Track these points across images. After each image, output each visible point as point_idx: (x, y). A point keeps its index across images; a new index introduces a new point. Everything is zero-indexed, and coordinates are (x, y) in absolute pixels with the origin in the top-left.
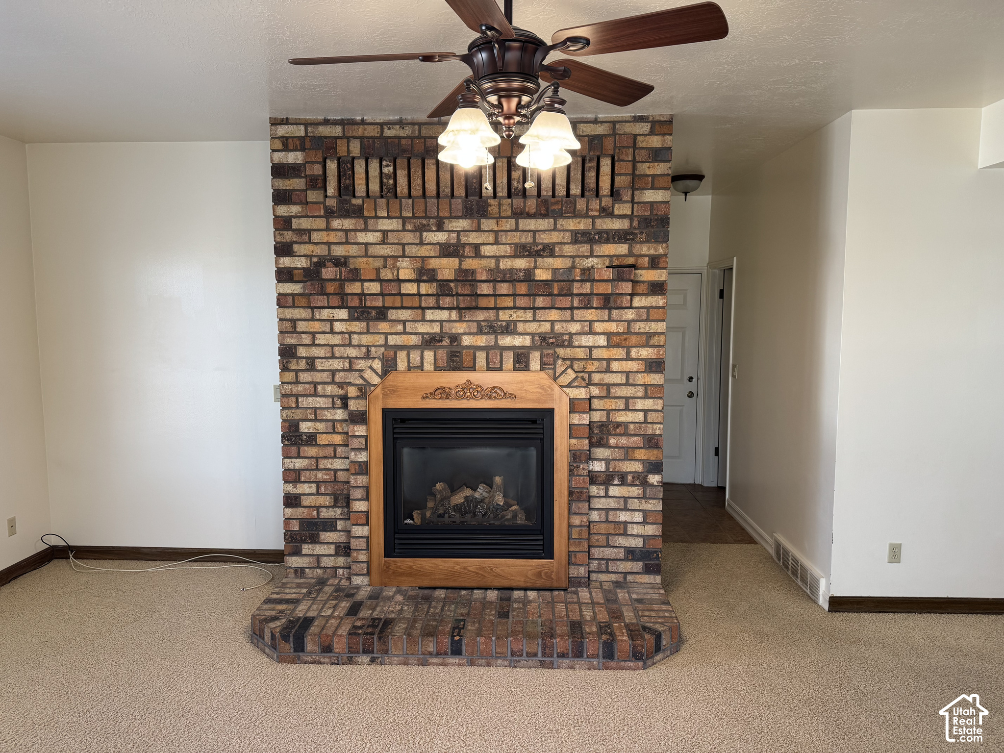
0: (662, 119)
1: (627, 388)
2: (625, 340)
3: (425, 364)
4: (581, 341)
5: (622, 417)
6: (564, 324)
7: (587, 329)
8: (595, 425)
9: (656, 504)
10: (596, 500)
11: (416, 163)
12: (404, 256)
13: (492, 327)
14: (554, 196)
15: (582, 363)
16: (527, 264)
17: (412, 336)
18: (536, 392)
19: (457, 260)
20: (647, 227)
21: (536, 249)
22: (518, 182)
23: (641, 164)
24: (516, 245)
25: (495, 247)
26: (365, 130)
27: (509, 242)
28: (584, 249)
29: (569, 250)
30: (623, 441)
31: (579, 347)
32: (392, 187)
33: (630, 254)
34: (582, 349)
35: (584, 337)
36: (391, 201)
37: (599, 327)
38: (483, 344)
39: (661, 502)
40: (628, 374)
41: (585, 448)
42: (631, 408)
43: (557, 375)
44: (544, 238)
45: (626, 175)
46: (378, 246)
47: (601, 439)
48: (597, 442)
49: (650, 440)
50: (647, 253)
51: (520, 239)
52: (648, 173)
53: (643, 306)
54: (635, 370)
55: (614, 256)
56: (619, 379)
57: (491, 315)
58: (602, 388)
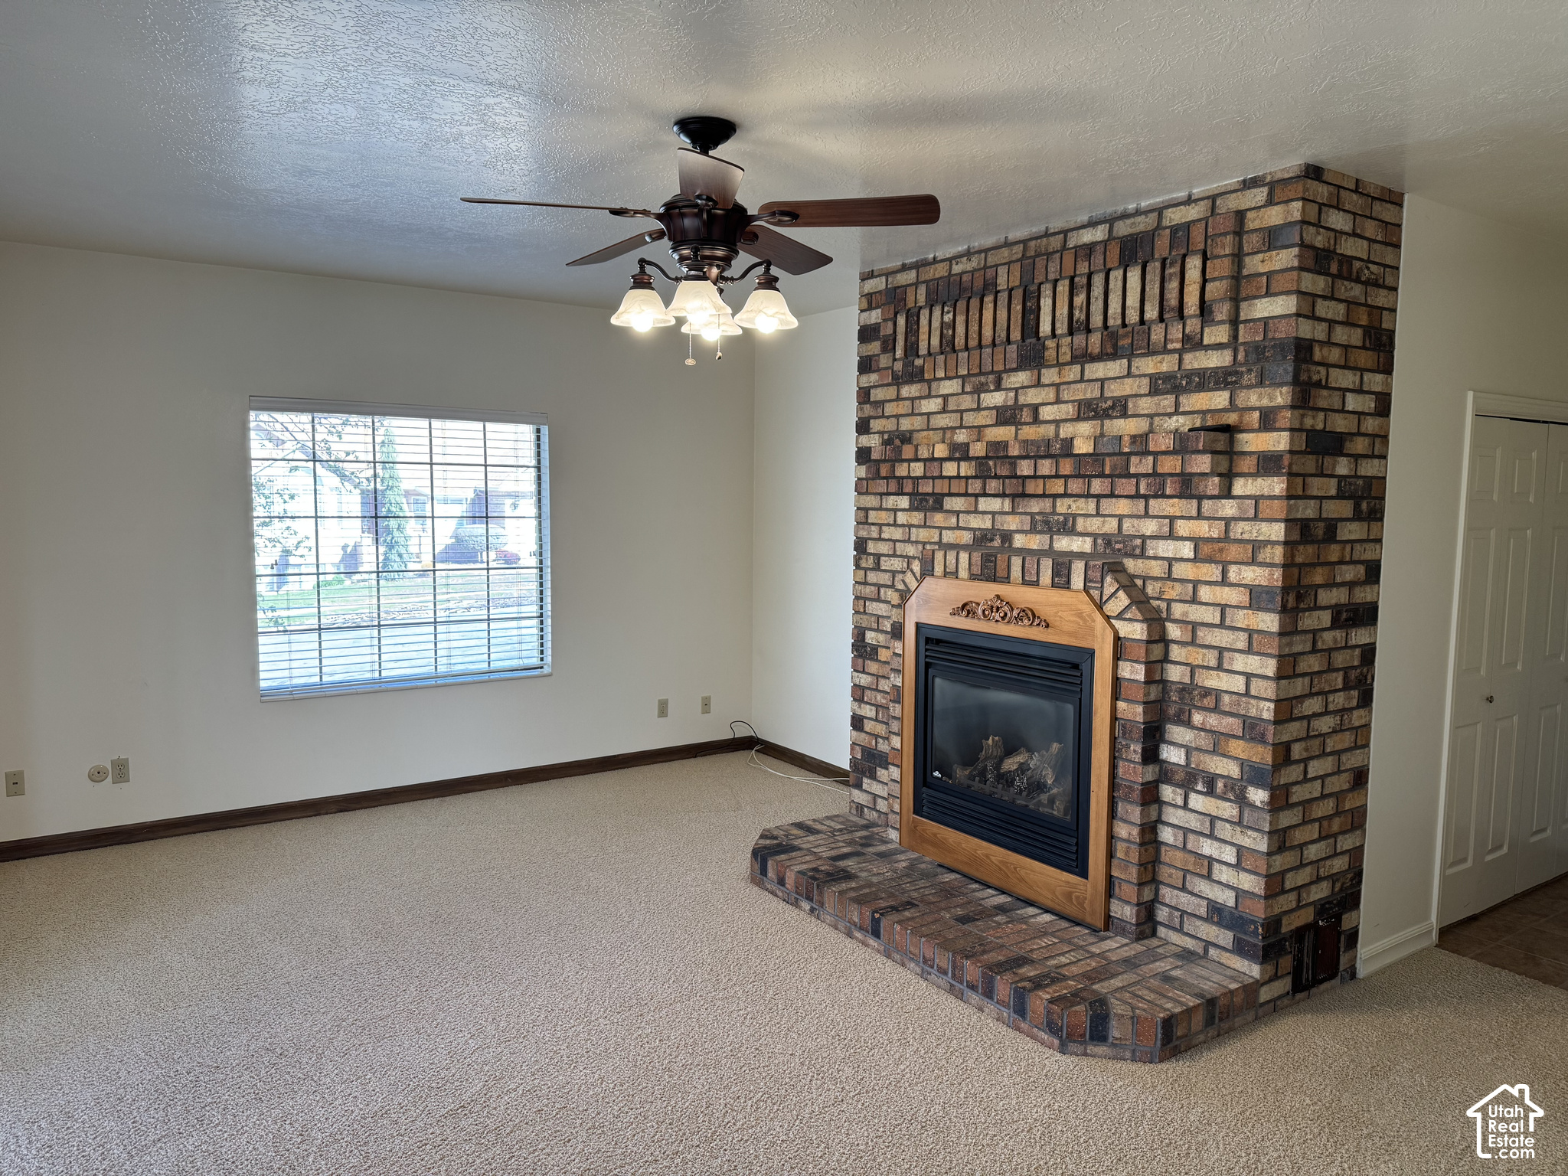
0: (1286, 176)
1: (1222, 633)
2: (1221, 550)
3: (960, 570)
4: (1156, 548)
5: (1213, 681)
6: (1136, 522)
7: (1166, 529)
8: (1173, 687)
9: (1258, 840)
10: (1170, 810)
11: (975, 303)
12: (961, 427)
13: (1047, 523)
14: (1124, 325)
15: (1158, 585)
16: (1092, 430)
17: (964, 532)
18: (1073, 622)
19: (1013, 428)
20: (1259, 360)
21: (1104, 406)
22: (1081, 311)
23: (1251, 257)
24: (1080, 402)
25: (1056, 406)
26: (936, 270)
27: (1072, 399)
28: (1166, 402)
29: (1146, 405)
30: (1213, 721)
31: (1156, 558)
32: (950, 338)
33: (1233, 406)
34: (1160, 562)
35: (1161, 543)
36: (949, 356)
37: (1183, 528)
38: (1035, 547)
39: (1266, 838)
40: (1223, 608)
41: (1138, 719)
42: (1226, 666)
43: (1104, 599)
44: (1115, 390)
45: (1221, 278)
46: (939, 416)
47: (1181, 711)
48: (1175, 715)
49: (1253, 727)
50: (1258, 404)
51: (1085, 394)
52: (1262, 271)
53: (1249, 494)
54: (1234, 603)
55: (1209, 411)
56: (1211, 616)
57: (1046, 505)
58: (1186, 629)
